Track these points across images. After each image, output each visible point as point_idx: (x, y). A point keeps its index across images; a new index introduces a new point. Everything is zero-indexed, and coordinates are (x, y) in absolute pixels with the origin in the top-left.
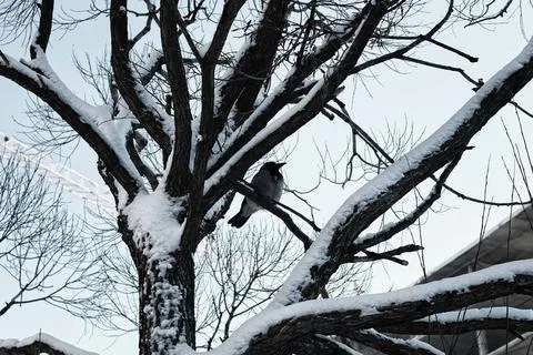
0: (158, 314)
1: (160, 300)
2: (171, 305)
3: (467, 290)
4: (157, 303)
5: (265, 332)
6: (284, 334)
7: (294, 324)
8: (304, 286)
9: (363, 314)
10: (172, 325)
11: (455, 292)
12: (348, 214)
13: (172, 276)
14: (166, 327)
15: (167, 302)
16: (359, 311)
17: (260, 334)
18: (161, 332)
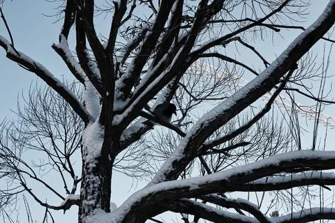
0: (87, 192)
1: (88, 185)
2: (94, 187)
3: (251, 172)
4: (86, 186)
5: (139, 201)
6: (149, 201)
7: (155, 195)
8: (168, 173)
9: (191, 189)
10: (93, 199)
11: (243, 173)
12: (197, 129)
13: (96, 171)
14: (90, 200)
15: (91, 186)
16: (189, 187)
17: (137, 202)
18: (87, 203)
